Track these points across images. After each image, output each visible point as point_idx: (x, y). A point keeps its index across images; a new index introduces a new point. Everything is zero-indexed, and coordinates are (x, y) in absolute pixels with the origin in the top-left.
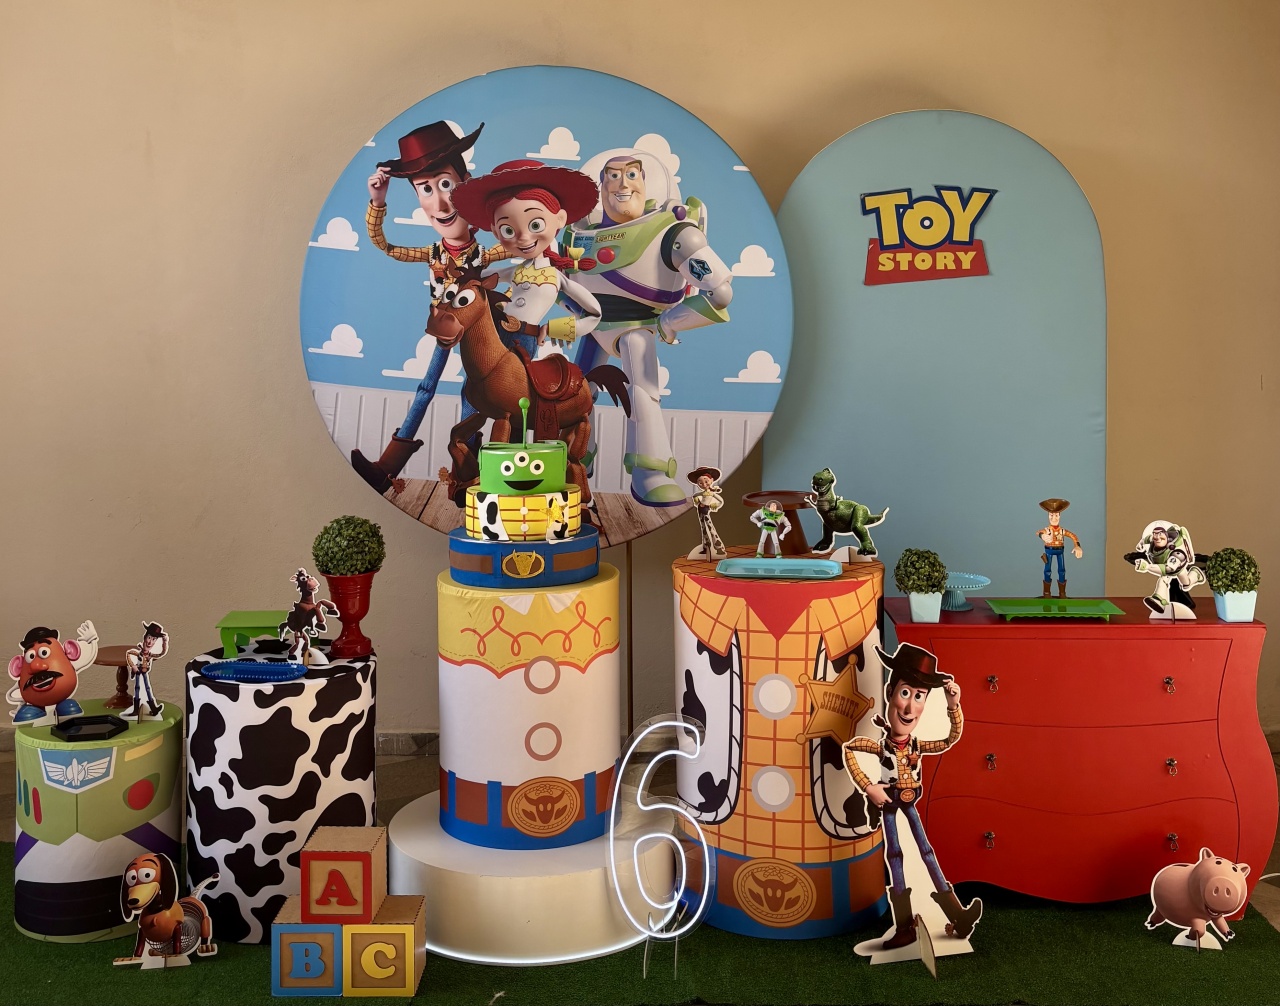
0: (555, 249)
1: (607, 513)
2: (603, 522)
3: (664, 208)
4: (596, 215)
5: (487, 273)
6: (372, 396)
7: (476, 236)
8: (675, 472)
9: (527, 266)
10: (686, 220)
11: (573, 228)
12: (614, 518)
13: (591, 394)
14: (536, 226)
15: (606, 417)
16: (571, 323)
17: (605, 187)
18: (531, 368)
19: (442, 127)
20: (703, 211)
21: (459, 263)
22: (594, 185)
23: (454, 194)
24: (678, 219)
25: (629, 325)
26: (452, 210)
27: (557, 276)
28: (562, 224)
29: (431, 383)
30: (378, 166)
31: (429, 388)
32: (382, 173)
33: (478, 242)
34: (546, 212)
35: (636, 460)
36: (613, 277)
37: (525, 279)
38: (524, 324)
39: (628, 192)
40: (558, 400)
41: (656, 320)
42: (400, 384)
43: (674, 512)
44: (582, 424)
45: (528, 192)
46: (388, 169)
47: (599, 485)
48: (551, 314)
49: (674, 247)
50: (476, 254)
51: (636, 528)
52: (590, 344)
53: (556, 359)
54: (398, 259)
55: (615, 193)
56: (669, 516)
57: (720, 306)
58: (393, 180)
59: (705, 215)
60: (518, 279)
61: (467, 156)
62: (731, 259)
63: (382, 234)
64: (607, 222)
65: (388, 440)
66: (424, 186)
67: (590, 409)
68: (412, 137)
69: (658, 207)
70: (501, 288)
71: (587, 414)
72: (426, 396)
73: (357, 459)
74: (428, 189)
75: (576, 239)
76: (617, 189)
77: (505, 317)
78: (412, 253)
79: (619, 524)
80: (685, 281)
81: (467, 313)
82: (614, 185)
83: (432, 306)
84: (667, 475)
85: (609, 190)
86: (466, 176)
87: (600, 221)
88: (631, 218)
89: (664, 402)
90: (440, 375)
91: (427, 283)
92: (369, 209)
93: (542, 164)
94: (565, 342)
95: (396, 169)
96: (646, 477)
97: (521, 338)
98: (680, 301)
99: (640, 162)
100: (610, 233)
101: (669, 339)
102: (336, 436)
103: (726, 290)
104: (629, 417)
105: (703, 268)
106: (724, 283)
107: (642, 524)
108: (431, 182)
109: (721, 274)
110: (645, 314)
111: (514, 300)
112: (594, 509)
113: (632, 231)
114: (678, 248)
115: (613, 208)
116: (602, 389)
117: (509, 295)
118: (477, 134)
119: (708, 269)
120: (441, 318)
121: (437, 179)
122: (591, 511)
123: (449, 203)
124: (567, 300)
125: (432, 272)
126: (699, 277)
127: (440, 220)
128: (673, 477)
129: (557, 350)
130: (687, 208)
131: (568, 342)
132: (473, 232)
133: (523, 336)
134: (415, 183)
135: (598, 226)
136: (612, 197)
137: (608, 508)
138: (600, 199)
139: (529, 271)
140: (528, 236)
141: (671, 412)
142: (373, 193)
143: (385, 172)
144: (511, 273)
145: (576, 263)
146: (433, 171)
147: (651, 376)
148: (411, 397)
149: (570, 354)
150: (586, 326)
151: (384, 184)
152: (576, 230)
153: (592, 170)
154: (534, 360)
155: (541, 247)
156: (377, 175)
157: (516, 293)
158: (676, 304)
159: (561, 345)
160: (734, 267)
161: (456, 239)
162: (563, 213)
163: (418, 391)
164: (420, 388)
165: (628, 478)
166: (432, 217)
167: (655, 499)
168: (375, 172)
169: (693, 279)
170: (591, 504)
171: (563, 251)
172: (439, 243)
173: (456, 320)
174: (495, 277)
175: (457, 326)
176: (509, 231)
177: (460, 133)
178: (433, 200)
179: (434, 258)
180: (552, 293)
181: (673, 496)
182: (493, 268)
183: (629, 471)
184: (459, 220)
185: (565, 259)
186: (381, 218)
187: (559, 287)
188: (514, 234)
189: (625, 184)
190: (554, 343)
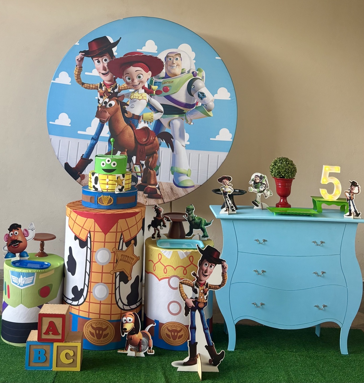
0: (146, 86)
1: (163, 190)
2: (162, 193)
3: (189, 72)
4: (163, 74)
5: (120, 95)
6: (73, 141)
7: (116, 80)
8: (190, 175)
9: (136, 92)
10: (197, 77)
11: (154, 79)
12: (166, 192)
13: (158, 143)
14: (139, 77)
15: (164, 152)
16: (152, 115)
17: (167, 63)
18: (136, 132)
19: (105, 38)
20: (204, 73)
21: (109, 90)
22: (162, 62)
23: (108, 64)
24: (194, 76)
25: (174, 116)
26: (108, 70)
27: (147, 96)
28: (150, 77)
29: (97, 137)
30: (80, 53)
31: (96, 139)
32: (81, 55)
33: (117, 82)
34: (143, 72)
35: (175, 170)
36: (169, 98)
37: (135, 97)
38: (133, 115)
39: (175, 65)
40: (146, 145)
41: (184, 115)
42: (84, 137)
43: (190, 190)
44: (155, 155)
45: (137, 64)
46: (84, 54)
47: (161, 179)
48: (144, 111)
49: (192, 87)
50: (116, 87)
51: (174, 196)
52: (159, 123)
53: (145, 129)
54: (86, 88)
55: (170, 66)
56: (187, 192)
57: (209, 110)
58: (86, 58)
59: (204, 75)
60: (132, 97)
61: (114, 49)
62: (214, 92)
63: (80, 79)
64: (167, 76)
65: (79, 159)
66: (97, 60)
67: (158, 149)
68: (93, 42)
69: (186, 71)
70: (125, 101)
71: (157, 151)
72: (94, 142)
73: (67, 166)
74: (99, 62)
75: (155, 82)
76: (171, 64)
77: (126, 112)
78: (91, 86)
79: (168, 194)
80: (196, 100)
81: (112, 110)
82: (170, 62)
83: (98, 107)
84: (187, 175)
85: (168, 64)
86: (113, 57)
87: (164, 76)
88: (176, 75)
89: (187, 147)
90: (100, 135)
91: (97, 98)
92: (76, 69)
93: (143, 54)
94: (149, 122)
95: (86, 54)
96: (179, 176)
97: (132, 120)
98: (194, 108)
99: (180, 54)
100: (168, 81)
101: (189, 122)
102: (59, 157)
103: (211, 104)
104: (173, 152)
105: (203, 95)
106: (211, 101)
107: (177, 194)
108: (100, 59)
109: (210, 98)
110: (180, 113)
111: (130, 105)
112: (159, 188)
113: (176, 80)
114: (194, 87)
115: (169, 72)
116: (163, 141)
117: (128, 103)
118: (118, 41)
119: (205, 96)
120: (101, 112)
121: (102, 58)
122: (157, 189)
123: (107, 67)
124: (150, 106)
125: (99, 94)
126: (202, 99)
127: (103, 74)
128: (190, 177)
129: (146, 125)
130: (197, 72)
131: (150, 122)
132: (115, 79)
133: (133, 119)
134: (94, 59)
135: (163, 78)
136: (169, 67)
137: (164, 188)
138: (164, 68)
139: (136, 94)
140: (136, 81)
141: (190, 151)
142: (77, 63)
143: (82, 55)
144: (129, 95)
145: (154, 92)
146: (101, 55)
147: (182, 136)
148: (89, 142)
149: (151, 127)
150: (157, 116)
151: (82, 59)
152: (155, 79)
153: (162, 56)
154: (137, 129)
155: (141, 85)
156: (79, 56)
157: (131, 102)
158: (192, 109)
159: (148, 123)
160: (215, 95)
161: (109, 81)
162: (150, 72)
163: (92, 140)
164: (92, 138)
165: (172, 176)
166: (100, 72)
167: (182, 185)
168: (79, 55)
169: (199, 99)
170: (157, 186)
171: (150, 87)
172: (102, 82)
173: (107, 112)
174: (123, 96)
175: (108, 115)
176: (129, 79)
177: (112, 41)
178: (100, 66)
179: (100, 88)
180: (145, 103)
181: (189, 184)
182: (122, 93)
183: (173, 173)
184: (110, 74)
185: (150, 90)
186: (80, 72)
187: (147, 101)
188: (131, 80)
189: (174, 62)
190: (145, 122)
